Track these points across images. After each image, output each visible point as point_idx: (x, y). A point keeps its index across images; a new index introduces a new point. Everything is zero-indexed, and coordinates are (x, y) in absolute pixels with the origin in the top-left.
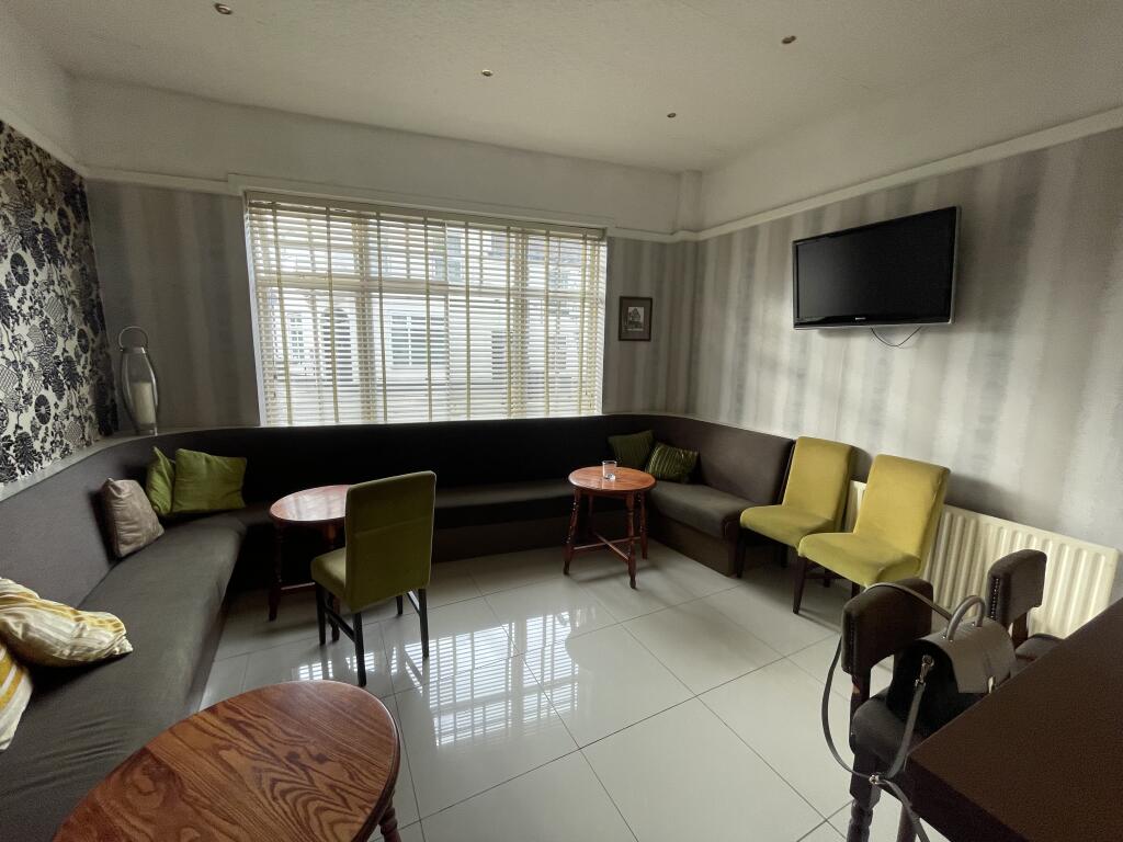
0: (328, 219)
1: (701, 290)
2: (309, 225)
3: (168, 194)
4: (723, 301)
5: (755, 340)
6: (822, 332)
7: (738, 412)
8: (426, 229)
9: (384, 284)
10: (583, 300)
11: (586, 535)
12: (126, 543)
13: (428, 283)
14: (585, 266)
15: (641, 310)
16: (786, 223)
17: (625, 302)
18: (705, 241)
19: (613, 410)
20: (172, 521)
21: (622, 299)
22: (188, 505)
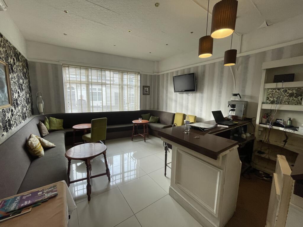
0: (80, 69)
1: (159, 85)
2: (76, 71)
3: (46, 65)
4: (163, 87)
5: (169, 94)
6: (179, 93)
7: (166, 109)
8: (101, 72)
9: (92, 83)
10: (135, 86)
11: (136, 133)
12: (44, 134)
13: (102, 83)
14: (135, 79)
15: (147, 89)
16: (173, 73)
17: (144, 87)
18: (159, 75)
19: (142, 109)
20: (51, 131)
21: (143, 86)
22: (53, 128)
